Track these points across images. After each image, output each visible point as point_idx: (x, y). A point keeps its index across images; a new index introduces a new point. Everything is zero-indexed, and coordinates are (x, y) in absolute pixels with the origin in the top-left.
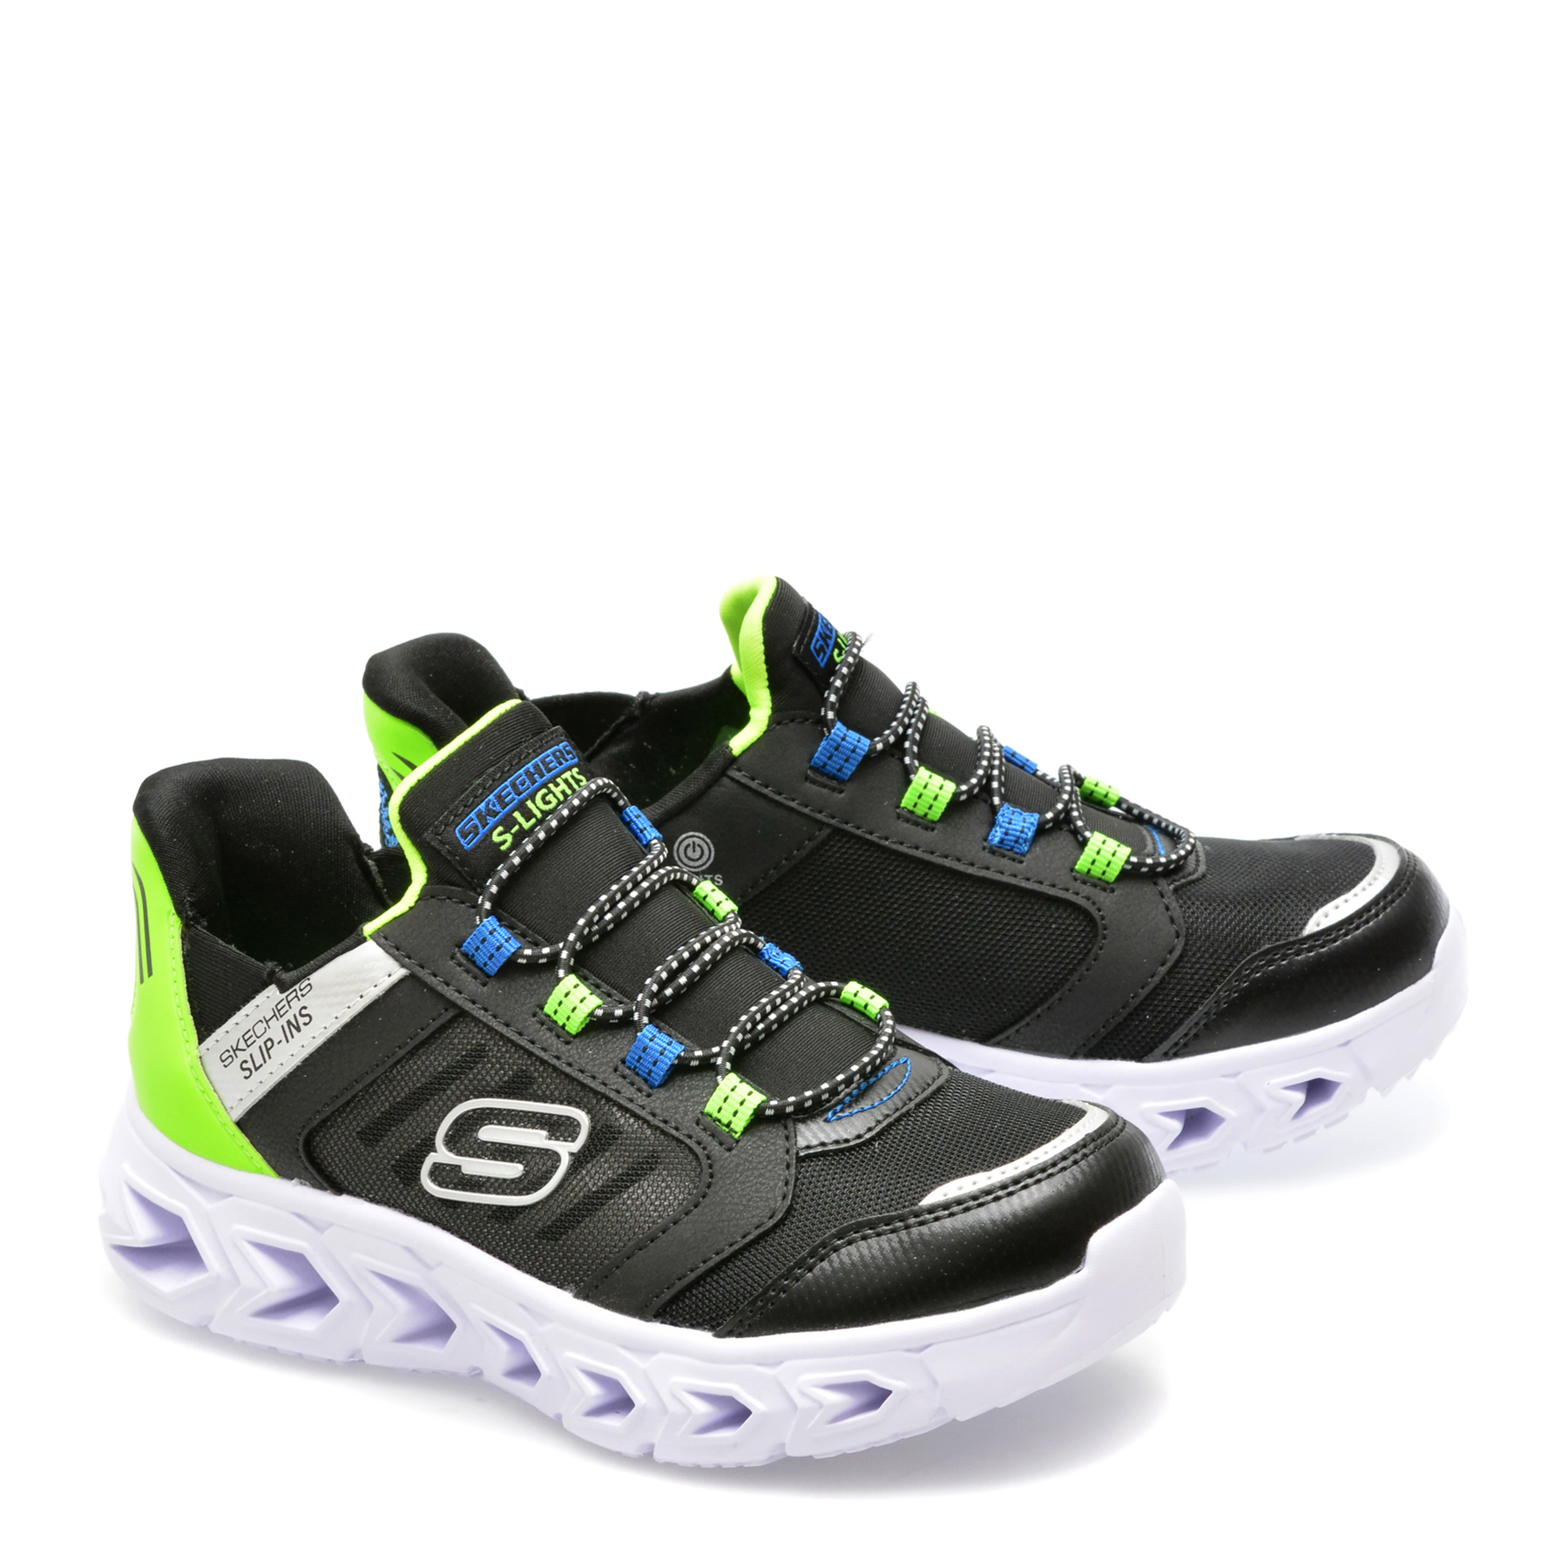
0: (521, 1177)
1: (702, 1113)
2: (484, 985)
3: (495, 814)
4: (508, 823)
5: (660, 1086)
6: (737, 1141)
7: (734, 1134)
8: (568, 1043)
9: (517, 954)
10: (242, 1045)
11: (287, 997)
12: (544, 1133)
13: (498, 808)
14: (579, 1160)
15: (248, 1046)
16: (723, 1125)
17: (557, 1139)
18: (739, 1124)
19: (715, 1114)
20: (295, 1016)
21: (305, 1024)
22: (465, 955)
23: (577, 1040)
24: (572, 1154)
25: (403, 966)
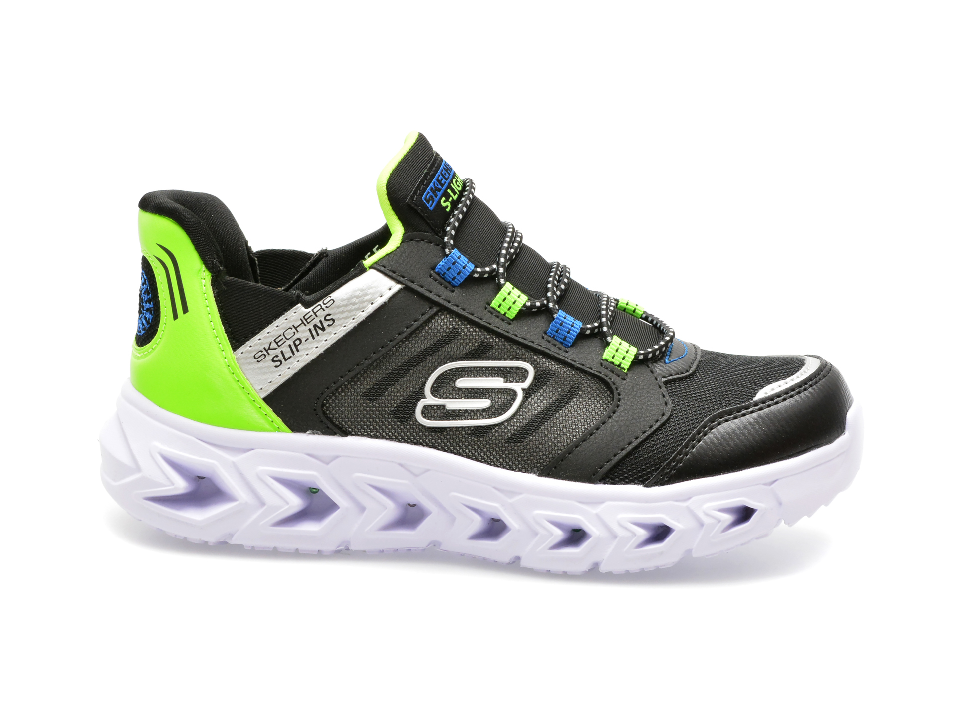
0: (490, 407)
1: (602, 359)
2: (453, 291)
3: (439, 190)
4: (447, 196)
5: (572, 346)
6: (626, 374)
7: (623, 371)
8: (510, 324)
9: (474, 272)
10: (274, 345)
11: (313, 310)
12: (502, 380)
13: (439, 187)
14: (528, 393)
15: (279, 346)
16: (616, 366)
17: (511, 382)
18: (626, 365)
19: (610, 360)
20: (321, 321)
21: (329, 325)
22: (438, 274)
23: (515, 321)
24: (523, 390)
25: (398, 282)
